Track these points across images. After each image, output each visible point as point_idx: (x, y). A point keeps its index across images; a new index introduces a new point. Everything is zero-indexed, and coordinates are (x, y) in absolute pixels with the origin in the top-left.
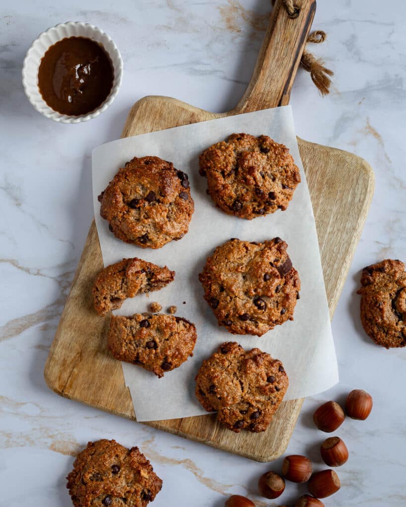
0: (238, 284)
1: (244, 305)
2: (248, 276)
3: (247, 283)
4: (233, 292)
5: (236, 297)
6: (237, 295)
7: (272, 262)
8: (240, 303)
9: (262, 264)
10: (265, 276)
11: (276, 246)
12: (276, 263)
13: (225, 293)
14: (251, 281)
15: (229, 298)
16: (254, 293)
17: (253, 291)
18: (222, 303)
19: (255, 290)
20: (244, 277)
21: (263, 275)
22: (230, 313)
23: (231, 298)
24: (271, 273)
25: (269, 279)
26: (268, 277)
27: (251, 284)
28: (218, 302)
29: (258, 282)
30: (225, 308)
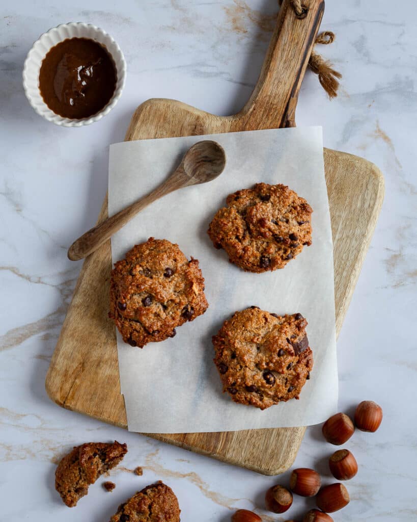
0: (251, 355)
1: (253, 377)
2: (262, 348)
3: (260, 355)
4: (244, 362)
5: (246, 367)
6: (247, 365)
7: (289, 338)
8: (249, 373)
9: (278, 339)
10: (280, 351)
11: (296, 323)
12: (293, 339)
13: (235, 361)
14: (265, 354)
15: (238, 366)
16: (265, 367)
17: (264, 364)
18: (231, 370)
19: (267, 364)
20: (258, 348)
21: (278, 350)
22: (237, 381)
23: (241, 367)
24: (286, 349)
25: (283, 355)
26: (282, 352)
27: (263, 357)
28: (227, 369)
29: (271, 356)
30: (233, 375)
